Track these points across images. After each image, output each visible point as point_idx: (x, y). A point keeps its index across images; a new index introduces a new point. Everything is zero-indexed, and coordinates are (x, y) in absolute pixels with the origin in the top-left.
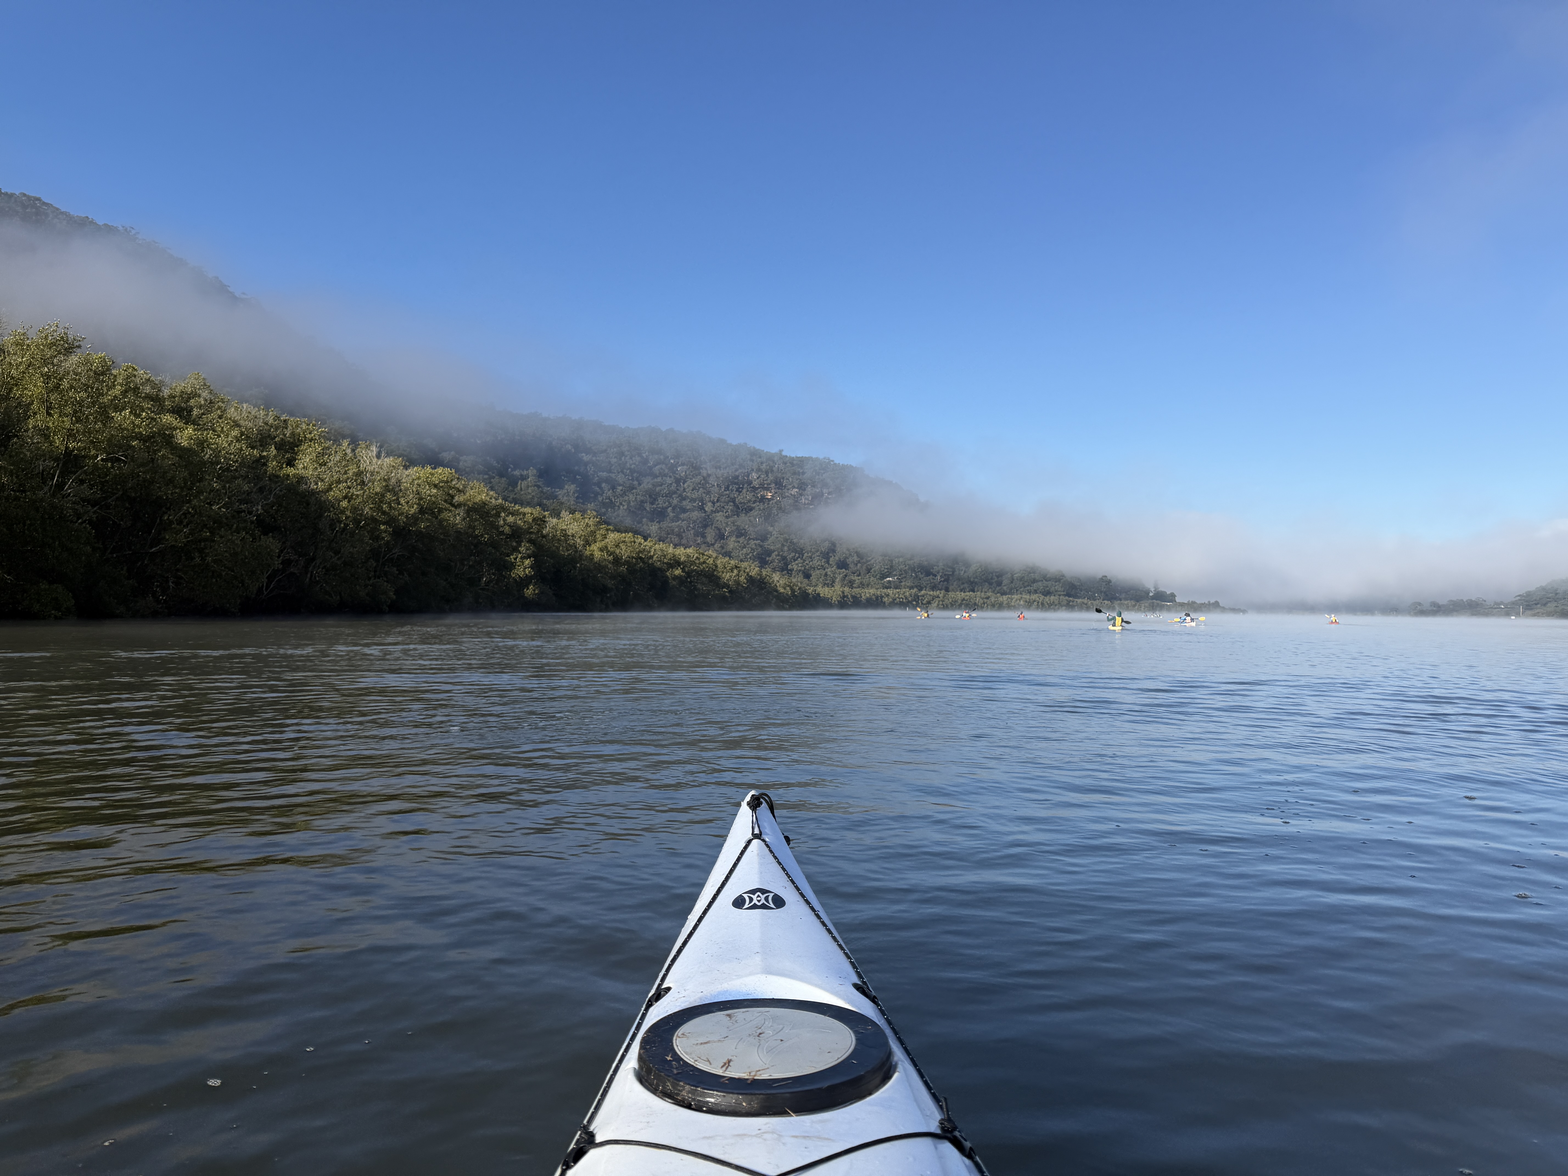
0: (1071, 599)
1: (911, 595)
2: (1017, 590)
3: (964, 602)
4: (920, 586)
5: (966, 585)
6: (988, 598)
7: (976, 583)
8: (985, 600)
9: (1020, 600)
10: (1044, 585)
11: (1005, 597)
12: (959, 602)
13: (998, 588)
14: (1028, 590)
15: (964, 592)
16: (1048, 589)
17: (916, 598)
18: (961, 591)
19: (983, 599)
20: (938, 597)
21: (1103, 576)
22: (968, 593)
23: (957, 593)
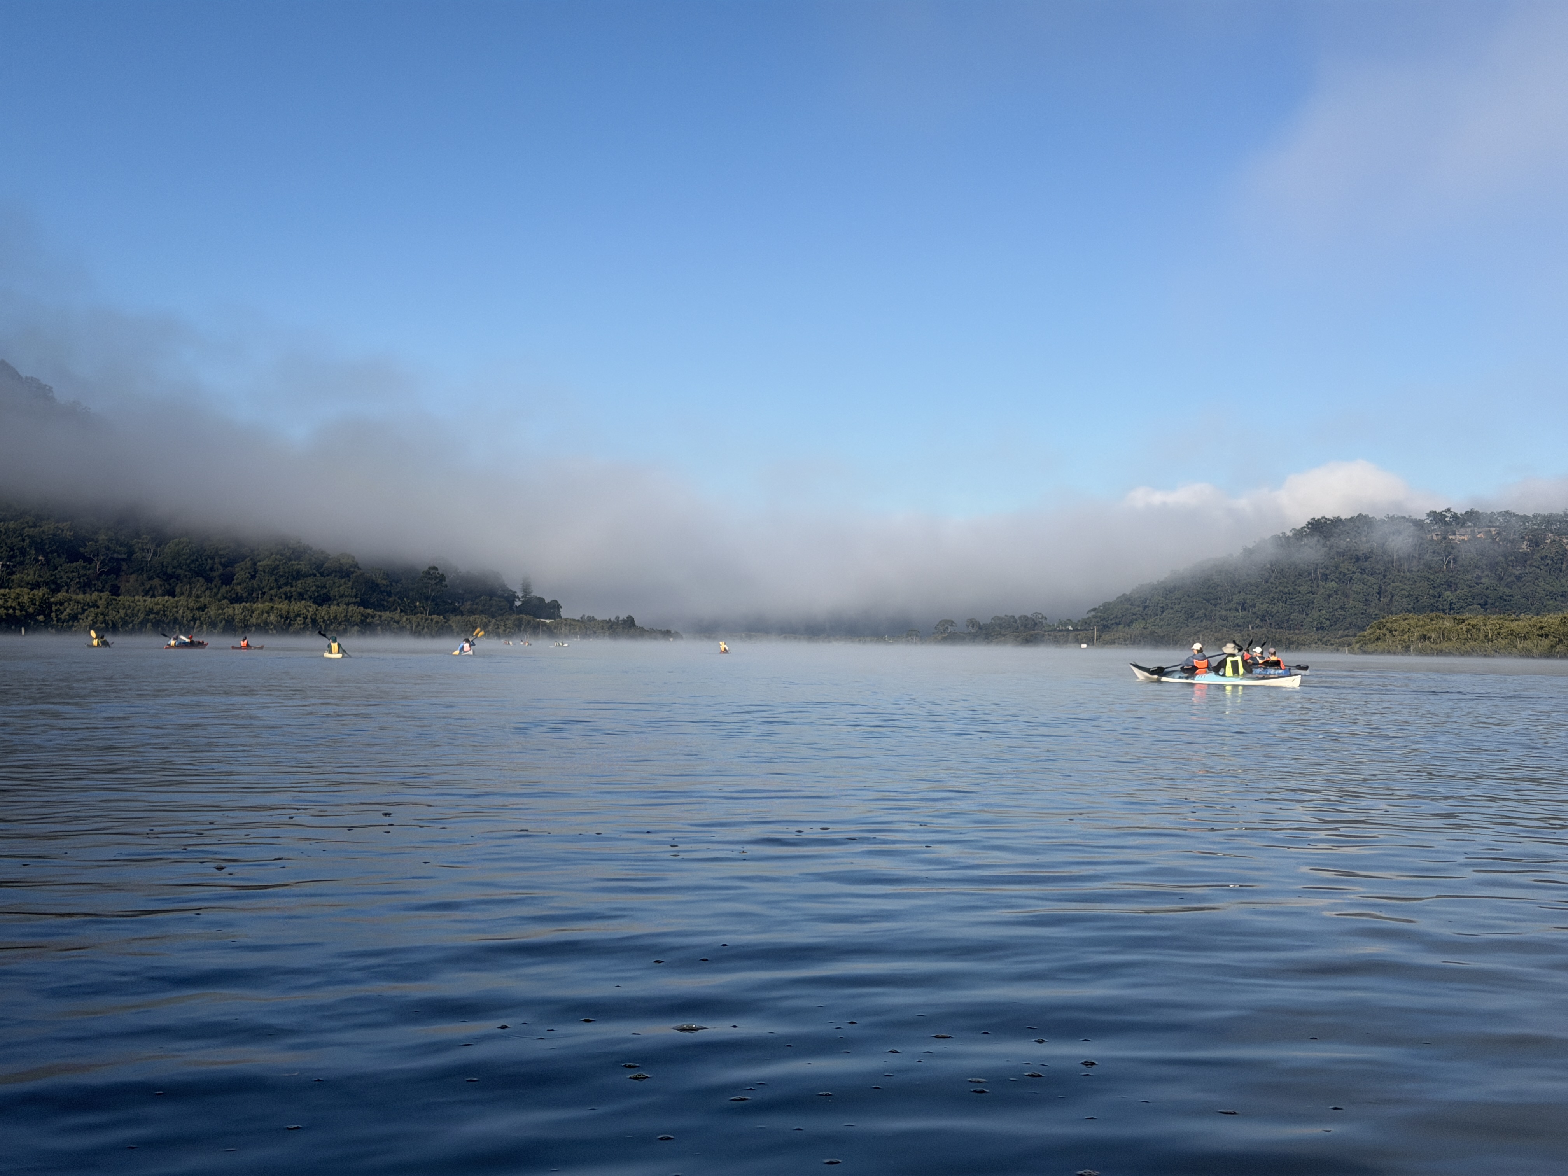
0: (369, 611)
1: (33, 602)
2: (264, 593)
3: (152, 616)
4: (54, 582)
5: (156, 582)
6: (202, 608)
7: (178, 578)
8: (197, 613)
9: (268, 613)
10: (318, 583)
11: (238, 608)
12: (142, 616)
13: (224, 589)
14: (286, 594)
15: (153, 596)
16: (325, 591)
17: (45, 608)
18: (146, 593)
19: (192, 610)
20: (95, 606)
21: (430, 568)
22: (159, 599)
23: (137, 598)
